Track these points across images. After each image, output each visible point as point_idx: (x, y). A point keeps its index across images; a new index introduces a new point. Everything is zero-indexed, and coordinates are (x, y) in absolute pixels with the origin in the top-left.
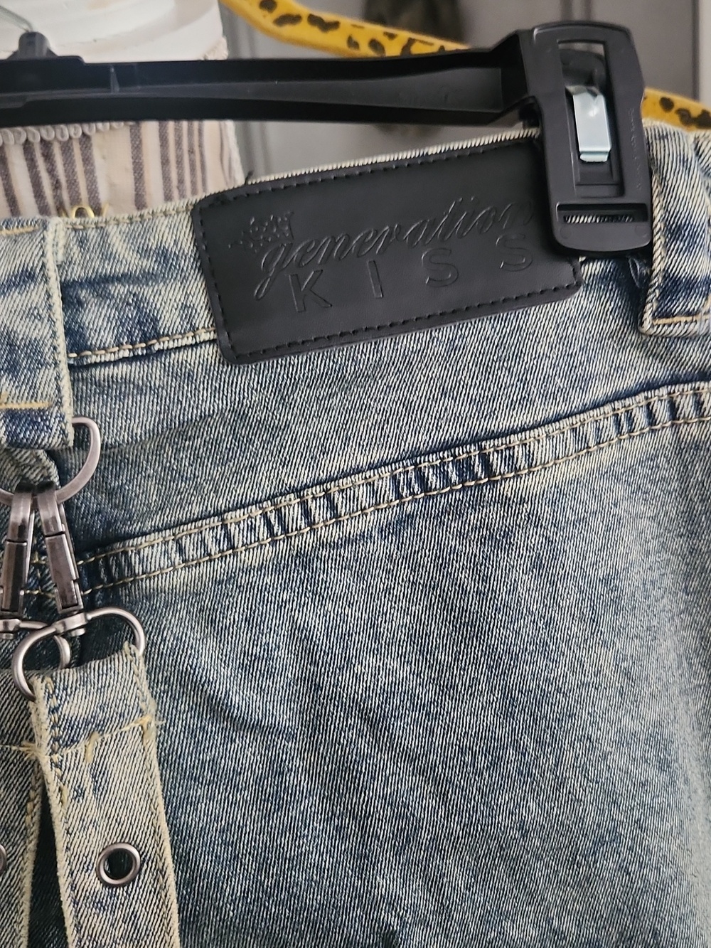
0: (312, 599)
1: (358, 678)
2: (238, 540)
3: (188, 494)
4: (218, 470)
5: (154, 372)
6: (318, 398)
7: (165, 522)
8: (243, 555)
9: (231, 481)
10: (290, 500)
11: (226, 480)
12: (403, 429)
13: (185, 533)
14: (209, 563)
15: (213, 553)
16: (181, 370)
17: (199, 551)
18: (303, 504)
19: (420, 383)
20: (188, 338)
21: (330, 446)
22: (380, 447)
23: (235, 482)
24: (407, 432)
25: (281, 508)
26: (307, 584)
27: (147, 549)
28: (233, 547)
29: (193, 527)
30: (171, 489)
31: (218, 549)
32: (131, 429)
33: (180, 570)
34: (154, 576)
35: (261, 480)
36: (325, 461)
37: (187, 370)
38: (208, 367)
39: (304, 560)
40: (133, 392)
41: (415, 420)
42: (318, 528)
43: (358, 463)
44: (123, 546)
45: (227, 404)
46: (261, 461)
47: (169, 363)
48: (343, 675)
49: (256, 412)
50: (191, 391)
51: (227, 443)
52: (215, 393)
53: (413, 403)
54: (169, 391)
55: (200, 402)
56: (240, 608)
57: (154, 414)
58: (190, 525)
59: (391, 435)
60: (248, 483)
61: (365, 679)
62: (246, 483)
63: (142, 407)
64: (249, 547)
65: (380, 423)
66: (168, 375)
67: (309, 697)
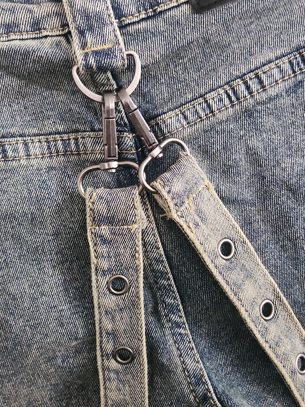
0: (255, 133)
1: (284, 170)
2: (215, 107)
3: (183, 89)
4: (196, 75)
5: (160, 24)
6: (245, 25)
7: (174, 106)
8: (218, 115)
9: (205, 79)
10: (238, 82)
11: (202, 79)
12: (291, 36)
13: (186, 109)
14: (201, 122)
15: (202, 117)
16: (173, 21)
17: (195, 117)
18: (245, 83)
19: (296, 10)
20: (174, 2)
21: (253, 51)
22: (280, 47)
23: (207, 79)
24: (293, 37)
25: (234, 87)
26: (252, 125)
27: (168, 120)
28: (212, 112)
29: (189, 105)
30: (174, 89)
31: (205, 114)
32: (153, 56)
33: (186, 128)
34: (174, 133)
35: (221, 75)
36: (252, 59)
37: (176, 20)
38: (187, 17)
39: (249, 113)
40: (150, 36)
41: (296, 30)
42: (254, 95)
43: (270, 58)
44: (155, 121)
45: (200, 35)
46: (218, 66)
47: (166, 17)
48: (275, 170)
49: (214, 38)
50: (180, 31)
51: (200, 59)
52: (193, 30)
53: (294, 21)
54: (168, 32)
55: (186, 36)
56: (220, 143)
57: (163, 46)
58: (187, 104)
59: (285, 40)
60: (214, 78)
61: (287, 170)
62: (213, 78)
63: (156, 43)
64: (221, 110)
65: (278, 34)
66: (167, 24)
67: (260, 183)
